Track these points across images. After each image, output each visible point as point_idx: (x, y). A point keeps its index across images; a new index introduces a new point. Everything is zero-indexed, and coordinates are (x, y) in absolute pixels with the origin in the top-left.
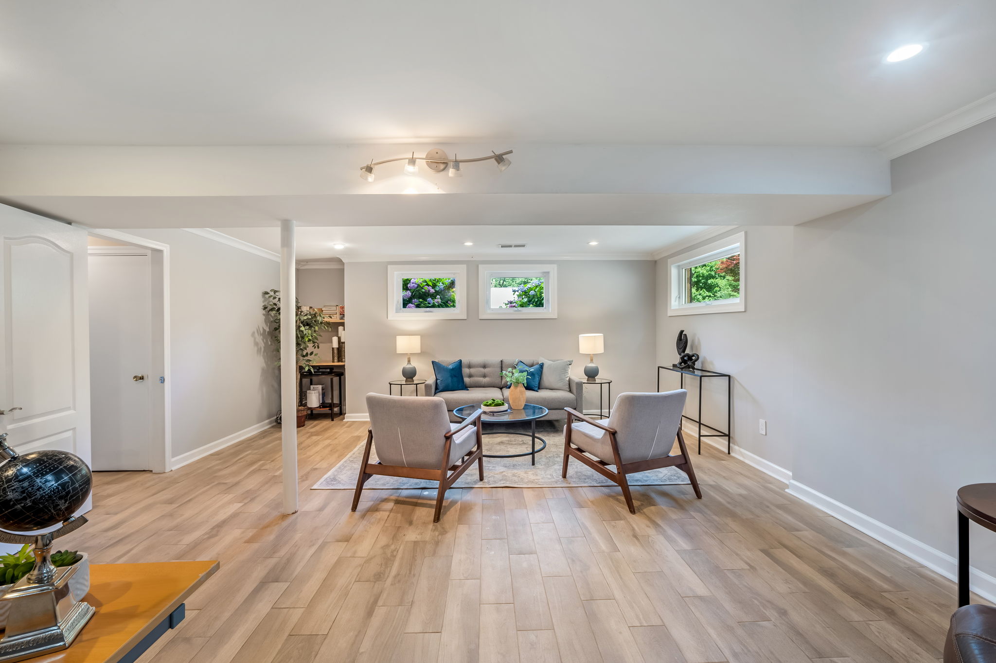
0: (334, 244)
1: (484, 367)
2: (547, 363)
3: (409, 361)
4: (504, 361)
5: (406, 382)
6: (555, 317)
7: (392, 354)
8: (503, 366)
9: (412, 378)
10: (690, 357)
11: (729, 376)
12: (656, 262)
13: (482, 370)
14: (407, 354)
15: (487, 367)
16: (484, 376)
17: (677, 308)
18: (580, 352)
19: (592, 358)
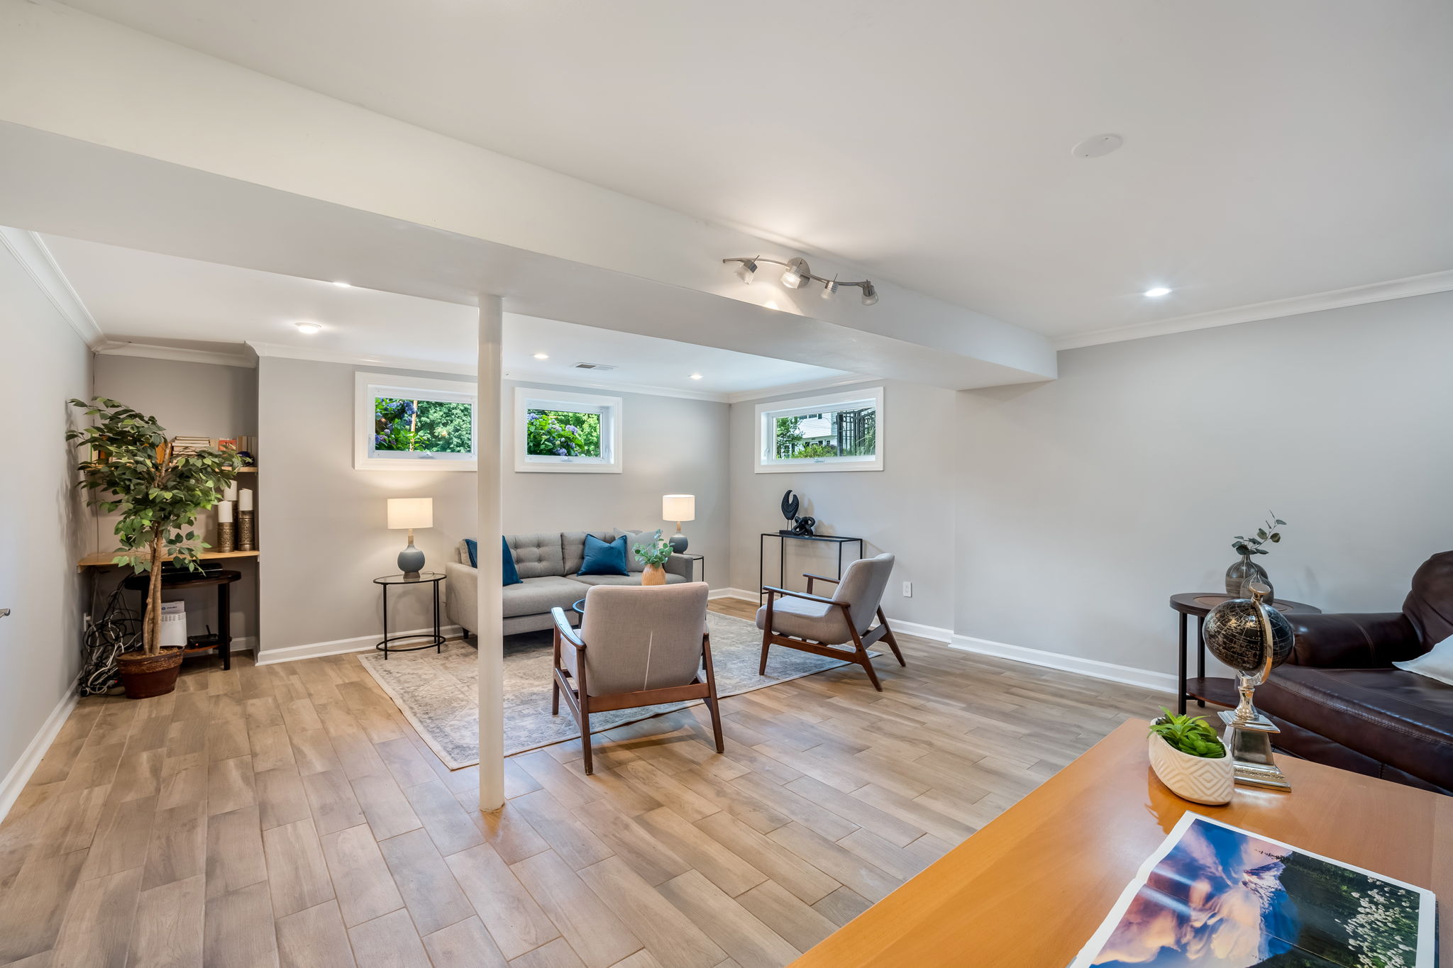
0: (298, 324)
1: (539, 545)
2: (631, 536)
3: (411, 543)
4: (565, 534)
5: (404, 578)
6: (621, 472)
7: (381, 529)
8: (565, 543)
9: (417, 571)
10: (806, 520)
11: (861, 540)
12: (730, 405)
13: (535, 550)
14: (406, 530)
15: (543, 546)
16: (540, 560)
17: (766, 464)
18: (664, 519)
19: (679, 527)
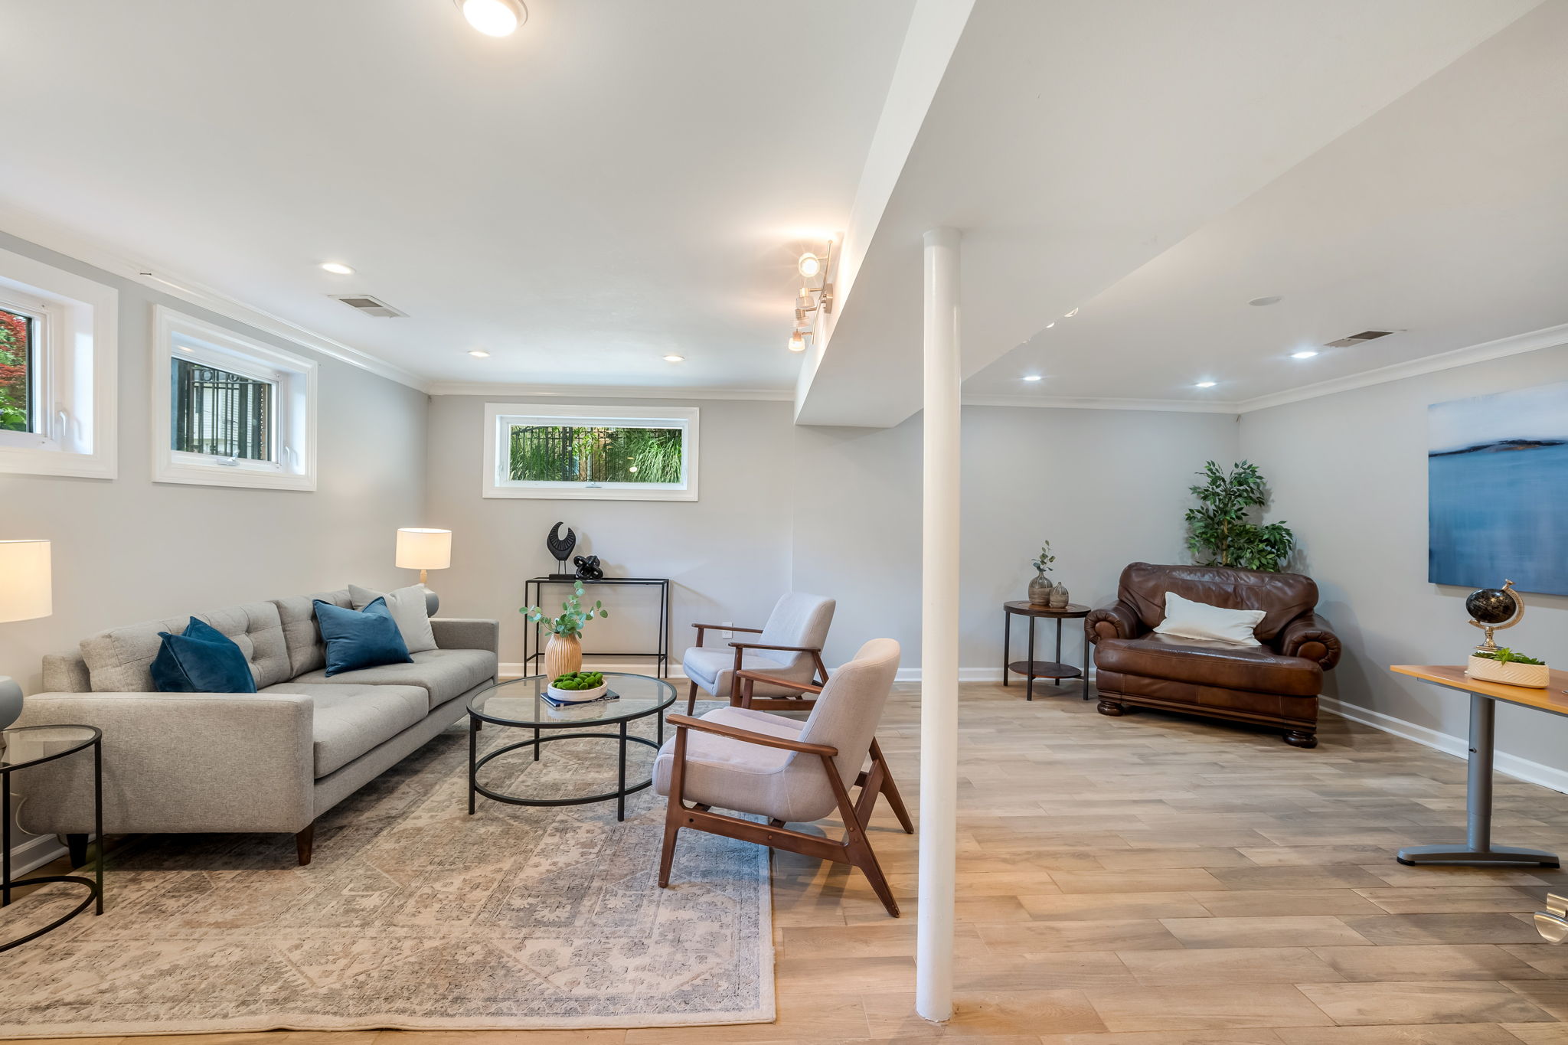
1: (249, 630)
6: (314, 487)
8: (287, 619)
10: (589, 561)
11: (665, 581)
17: (502, 485)
18: (398, 565)
19: (432, 576)
